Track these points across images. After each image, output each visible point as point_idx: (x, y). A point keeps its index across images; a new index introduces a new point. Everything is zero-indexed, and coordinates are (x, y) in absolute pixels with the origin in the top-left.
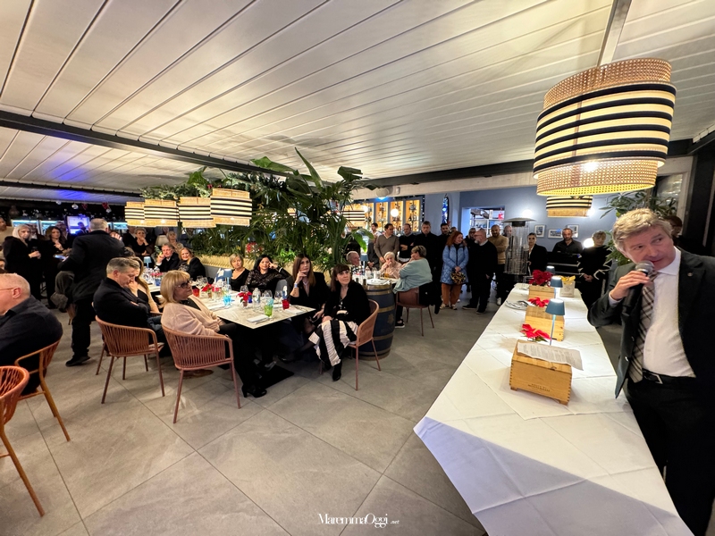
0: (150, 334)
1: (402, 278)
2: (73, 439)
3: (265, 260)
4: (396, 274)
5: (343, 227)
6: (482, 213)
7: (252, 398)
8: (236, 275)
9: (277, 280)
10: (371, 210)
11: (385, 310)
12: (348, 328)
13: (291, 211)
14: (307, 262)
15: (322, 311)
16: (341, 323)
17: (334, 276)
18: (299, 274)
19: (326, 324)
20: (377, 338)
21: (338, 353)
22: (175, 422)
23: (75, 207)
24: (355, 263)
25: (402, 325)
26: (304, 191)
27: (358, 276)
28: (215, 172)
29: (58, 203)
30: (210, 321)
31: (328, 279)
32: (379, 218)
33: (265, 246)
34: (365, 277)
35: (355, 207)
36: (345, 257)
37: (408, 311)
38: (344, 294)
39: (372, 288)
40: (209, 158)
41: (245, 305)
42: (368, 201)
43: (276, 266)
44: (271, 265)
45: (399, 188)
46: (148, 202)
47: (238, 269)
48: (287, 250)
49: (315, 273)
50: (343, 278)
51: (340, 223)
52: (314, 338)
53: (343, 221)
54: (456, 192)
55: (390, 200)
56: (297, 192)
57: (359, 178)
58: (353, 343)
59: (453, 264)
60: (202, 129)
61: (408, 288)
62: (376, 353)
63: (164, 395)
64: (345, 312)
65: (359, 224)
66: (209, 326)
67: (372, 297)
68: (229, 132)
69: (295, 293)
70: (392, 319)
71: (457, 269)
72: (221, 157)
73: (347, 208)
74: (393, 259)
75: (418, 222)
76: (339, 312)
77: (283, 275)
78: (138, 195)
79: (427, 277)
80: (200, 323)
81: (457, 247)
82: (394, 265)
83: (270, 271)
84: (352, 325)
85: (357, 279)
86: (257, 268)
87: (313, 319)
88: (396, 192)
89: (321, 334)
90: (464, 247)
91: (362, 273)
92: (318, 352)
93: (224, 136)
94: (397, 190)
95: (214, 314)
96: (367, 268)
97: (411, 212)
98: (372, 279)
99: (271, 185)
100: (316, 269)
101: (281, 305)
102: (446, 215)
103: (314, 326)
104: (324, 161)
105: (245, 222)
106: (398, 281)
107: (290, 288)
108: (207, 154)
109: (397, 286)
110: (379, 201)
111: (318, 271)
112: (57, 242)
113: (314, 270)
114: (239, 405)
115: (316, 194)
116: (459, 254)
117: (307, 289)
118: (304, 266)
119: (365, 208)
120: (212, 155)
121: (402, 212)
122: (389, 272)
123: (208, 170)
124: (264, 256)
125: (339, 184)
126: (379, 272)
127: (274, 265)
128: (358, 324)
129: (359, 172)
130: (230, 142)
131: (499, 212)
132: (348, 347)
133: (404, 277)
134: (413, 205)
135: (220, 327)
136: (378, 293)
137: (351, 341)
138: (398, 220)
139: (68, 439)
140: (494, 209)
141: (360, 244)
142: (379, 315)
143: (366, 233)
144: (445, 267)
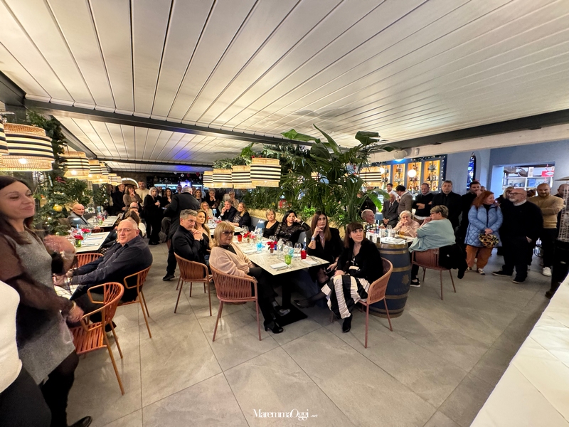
0: (204, 268)
1: (419, 237)
2: (153, 338)
3: (292, 214)
4: (412, 233)
5: (360, 187)
6: (518, 170)
7: (271, 333)
8: (269, 226)
9: (299, 232)
10: (388, 171)
11: (399, 270)
12: (359, 285)
13: (314, 174)
14: (324, 218)
15: (336, 264)
16: (353, 279)
17: (348, 232)
18: (316, 229)
19: (338, 278)
20: (389, 297)
21: (348, 307)
22: (213, 341)
23: (182, 175)
24: (370, 220)
25: (417, 284)
26: (324, 157)
27: (372, 234)
28: (260, 147)
29: (175, 173)
30: (243, 263)
31: (342, 234)
32: (395, 178)
33: (292, 203)
34: (379, 235)
35: (372, 169)
36: (360, 214)
37: (425, 270)
38: (357, 250)
39: (386, 247)
40: (254, 136)
41: (272, 251)
42: (385, 163)
43: (299, 220)
44: (296, 219)
45: (419, 150)
46: (216, 171)
47: (271, 221)
48: (309, 207)
49: (331, 229)
50: (357, 236)
51: (356, 184)
52: (326, 290)
53: (360, 182)
54: (485, 150)
55: (408, 162)
56: (320, 158)
57: (376, 141)
58: (364, 300)
59: (482, 226)
60: (247, 113)
61: (425, 248)
62: (388, 311)
63: (211, 315)
64: (357, 268)
65: (375, 184)
66: (241, 268)
67: (386, 256)
68: (266, 112)
69: (312, 245)
70: (406, 279)
71: (488, 231)
72: (262, 134)
73: (363, 170)
74: (409, 218)
75: (437, 182)
76: (351, 267)
77: (305, 228)
78: (211, 166)
79: (451, 239)
80: (235, 265)
81: (488, 207)
82: (410, 224)
83: (295, 224)
84: (363, 282)
85: (371, 237)
86: (285, 221)
87: (327, 271)
88: (414, 153)
89: (332, 287)
90: (496, 208)
91: (377, 231)
92: (329, 303)
93: (263, 117)
94: (416, 151)
95: (248, 257)
96: (382, 225)
97: (430, 172)
98: (386, 237)
99: (297, 153)
100: (332, 225)
101: (300, 255)
102: (471, 174)
103: (327, 277)
104: (344, 130)
105: (275, 184)
106: (415, 240)
107: (309, 240)
108: (252, 133)
109: (412, 246)
110: (396, 163)
111: (334, 227)
112: (169, 198)
113: (331, 226)
114: (260, 337)
115: (335, 159)
116: (490, 215)
117: (323, 242)
118: (321, 222)
119: (382, 170)
120: (256, 134)
121: (420, 173)
122: (405, 230)
123: (255, 145)
124: (291, 212)
125: (356, 149)
126: (394, 230)
127: (298, 219)
128: (371, 283)
129: (377, 135)
130: (268, 121)
131: (544, 169)
132: (358, 303)
133: (421, 236)
134: (433, 166)
135: (250, 269)
136: (393, 253)
137: (362, 298)
138: (416, 180)
139: (151, 337)
140: (535, 166)
141: (375, 203)
142: (393, 274)
143: (381, 193)
144: (471, 228)
